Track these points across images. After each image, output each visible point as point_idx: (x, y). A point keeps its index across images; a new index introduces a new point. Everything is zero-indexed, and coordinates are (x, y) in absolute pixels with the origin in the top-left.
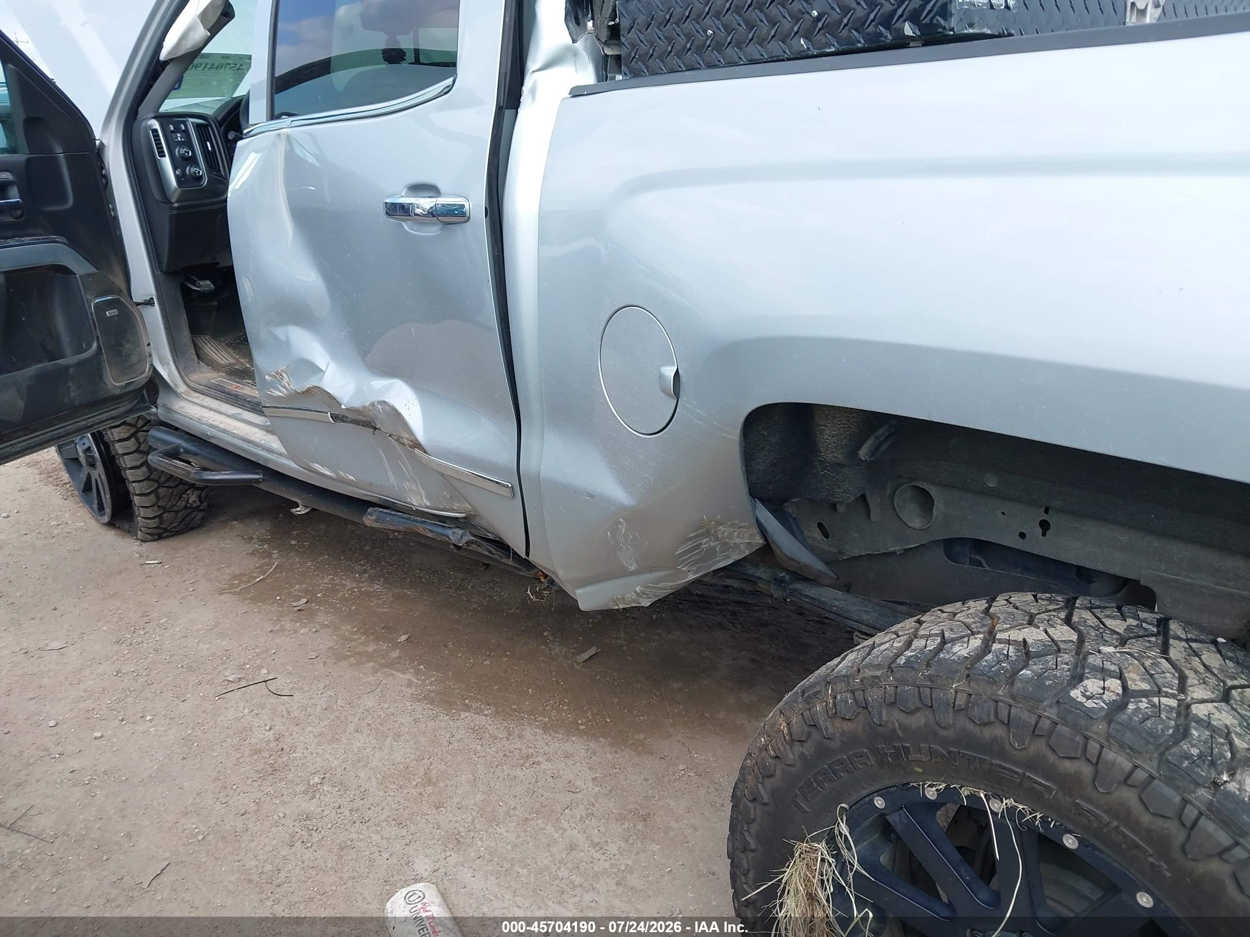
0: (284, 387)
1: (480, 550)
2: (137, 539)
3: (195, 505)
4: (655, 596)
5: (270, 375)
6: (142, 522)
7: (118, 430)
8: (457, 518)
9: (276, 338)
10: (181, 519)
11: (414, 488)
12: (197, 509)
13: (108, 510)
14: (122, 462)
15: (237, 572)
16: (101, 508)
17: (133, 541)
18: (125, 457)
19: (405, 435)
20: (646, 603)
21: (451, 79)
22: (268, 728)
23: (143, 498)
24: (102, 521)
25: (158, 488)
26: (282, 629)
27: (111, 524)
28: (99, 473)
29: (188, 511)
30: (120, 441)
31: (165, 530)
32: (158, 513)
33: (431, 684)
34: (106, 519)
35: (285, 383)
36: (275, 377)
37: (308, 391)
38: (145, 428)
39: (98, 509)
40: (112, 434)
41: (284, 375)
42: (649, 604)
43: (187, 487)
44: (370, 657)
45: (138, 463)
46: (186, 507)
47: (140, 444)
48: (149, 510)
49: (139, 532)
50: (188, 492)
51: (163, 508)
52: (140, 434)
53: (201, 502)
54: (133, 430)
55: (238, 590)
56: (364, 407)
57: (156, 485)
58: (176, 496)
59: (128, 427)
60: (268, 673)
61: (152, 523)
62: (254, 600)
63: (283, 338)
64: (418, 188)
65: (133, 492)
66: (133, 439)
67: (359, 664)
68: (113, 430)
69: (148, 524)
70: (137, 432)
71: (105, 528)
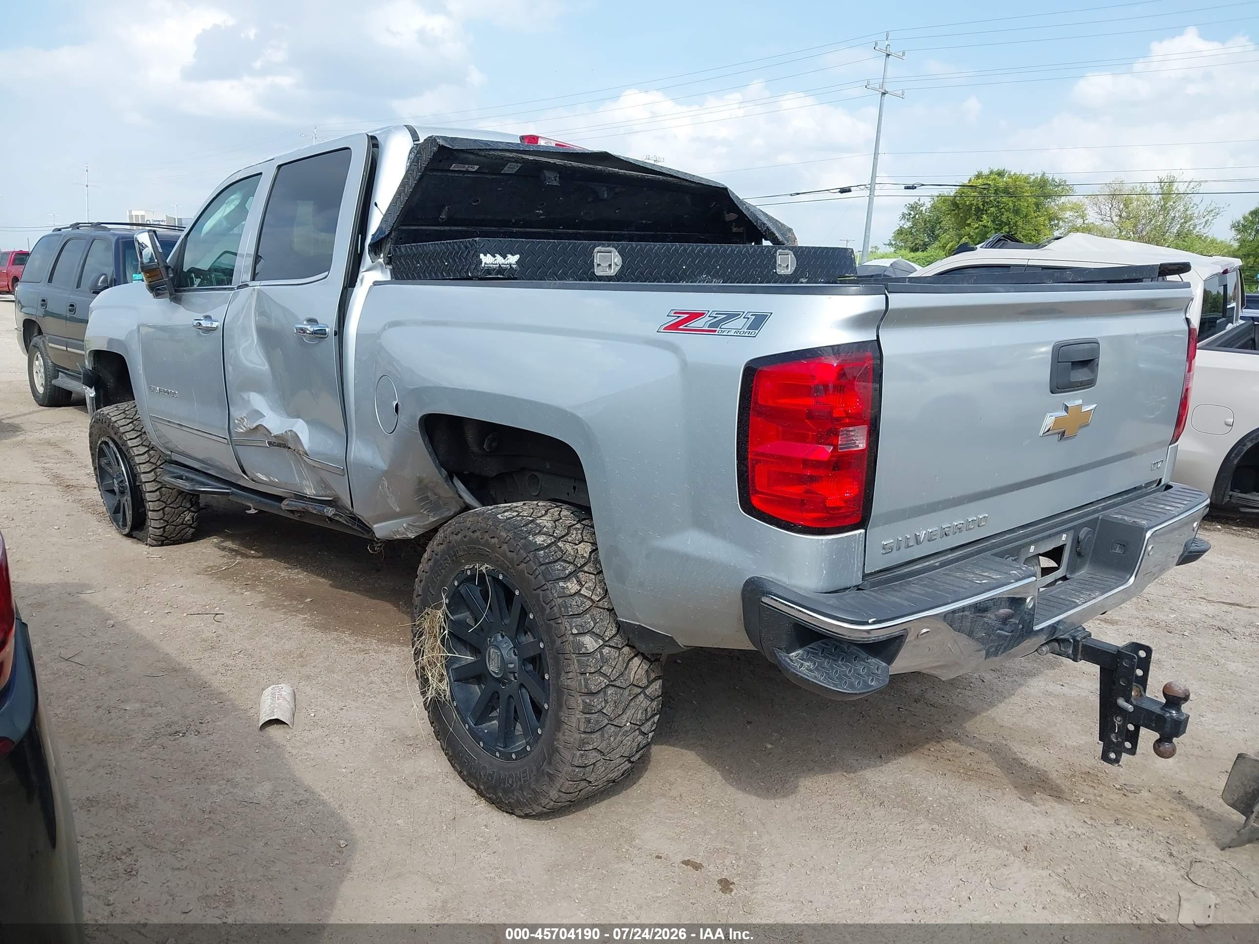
0: (245, 426)
1: (341, 520)
2: (146, 544)
3: (188, 522)
4: (416, 532)
5: (237, 420)
6: (151, 530)
7: (144, 466)
8: (329, 500)
9: (243, 399)
10: (178, 532)
11: (308, 484)
12: (190, 526)
13: (129, 523)
14: (144, 488)
15: (212, 564)
16: (125, 525)
17: (143, 546)
18: (146, 484)
19: (301, 449)
20: (412, 536)
21: (327, 273)
22: (213, 632)
23: (155, 513)
24: (124, 533)
25: (165, 507)
26: (234, 592)
27: (129, 535)
28: (127, 500)
29: (184, 526)
30: (144, 473)
31: (167, 538)
32: (163, 525)
33: (318, 620)
34: (127, 530)
35: (245, 424)
36: (240, 421)
37: (257, 427)
38: (161, 466)
39: (122, 525)
40: (140, 468)
41: (245, 419)
42: (413, 537)
43: (185, 509)
44: (284, 607)
45: (154, 489)
46: (182, 524)
47: (157, 476)
48: (158, 522)
49: (149, 539)
50: (185, 513)
51: (167, 522)
52: (158, 470)
53: (193, 522)
54: (154, 467)
55: (210, 573)
56: (282, 434)
57: (164, 505)
58: (177, 515)
59: (151, 465)
60: (220, 609)
61: (159, 532)
62: (219, 578)
63: (246, 398)
64: (312, 321)
65: (148, 508)
66: (153, 473)
67: (277, 610)
68: (141, 465)
69: (155, 532)
70: (156, 468)
71: (125, 538)
